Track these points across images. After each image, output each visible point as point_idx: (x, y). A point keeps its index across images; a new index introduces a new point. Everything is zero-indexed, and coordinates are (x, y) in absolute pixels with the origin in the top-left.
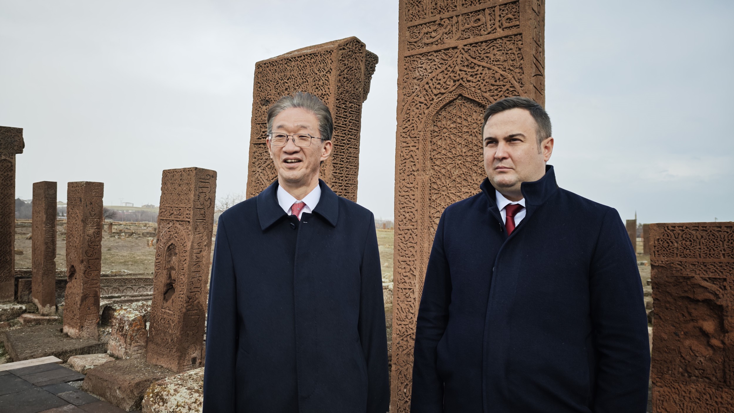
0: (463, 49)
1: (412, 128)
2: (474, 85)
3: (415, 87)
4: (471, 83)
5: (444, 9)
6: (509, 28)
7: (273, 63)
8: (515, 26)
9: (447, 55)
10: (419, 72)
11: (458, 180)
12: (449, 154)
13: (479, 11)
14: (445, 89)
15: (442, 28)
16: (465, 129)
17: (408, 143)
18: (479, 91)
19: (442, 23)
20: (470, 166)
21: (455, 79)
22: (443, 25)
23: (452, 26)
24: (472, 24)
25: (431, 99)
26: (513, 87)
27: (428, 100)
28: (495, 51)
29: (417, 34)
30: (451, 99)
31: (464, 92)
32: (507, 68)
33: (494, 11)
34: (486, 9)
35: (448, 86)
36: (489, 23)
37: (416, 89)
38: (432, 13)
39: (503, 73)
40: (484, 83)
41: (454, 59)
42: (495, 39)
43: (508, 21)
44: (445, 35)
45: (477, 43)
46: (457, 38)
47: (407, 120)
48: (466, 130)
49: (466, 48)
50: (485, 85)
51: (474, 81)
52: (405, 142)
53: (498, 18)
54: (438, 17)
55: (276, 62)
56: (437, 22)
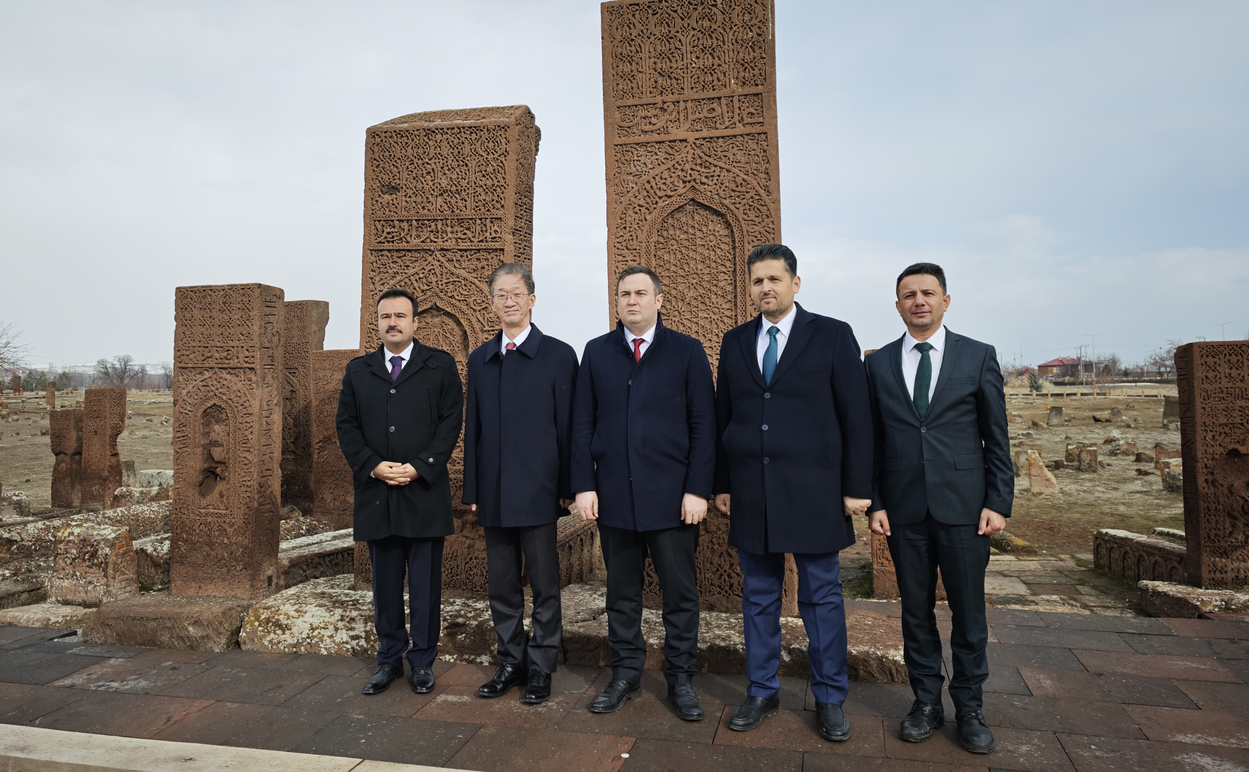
0: (694, 143)
1: (631, 238)
2: (710, 188)
3: (631, 185)
4: (706, 186)
5: (667, 90)
6: (751, 124)
7: (402, 133)
8: (758, 123)
9: (672, 148)
10: (635, 166)
11: (694, 303)
12: (681, 272)
13: (713, 99)
14: (672, 191)
15: (666, 114)
16: (699, 242)
17: (624, 257)
18: (716, 197)
19: (665, 107)
20: (708, 286)
21: (686, 179)
22: (666, 111)
23: (678, 112)
24: (705, 113)
25: (654, 202)
26: (759, 195)
27: (651, 204)
28: (735, 150)
29: (632, 118)
30: (681, 204)
31: (697, 196)
32: (750, 172)
33: (732, 101)
34: (723, 98)
35: (676, 188)
36: (726, 115)
37: (633, 188)
38: (651, 93)
39: (745, 177)
40: (723, 187)
41: (683, 155)
42: (735, 136)
43: (750, 116)
44: (669, 122)
45: (711, 138)
46: (685, 129)
47: (622, 227)
48: (701, 243)
49: (698, 142)
50: (724, 190)
51: (710, 183)
52: (620, 255)
53: (737, 111)
54: (659, 99)
55: (408, 131)
56: (659, 106)
